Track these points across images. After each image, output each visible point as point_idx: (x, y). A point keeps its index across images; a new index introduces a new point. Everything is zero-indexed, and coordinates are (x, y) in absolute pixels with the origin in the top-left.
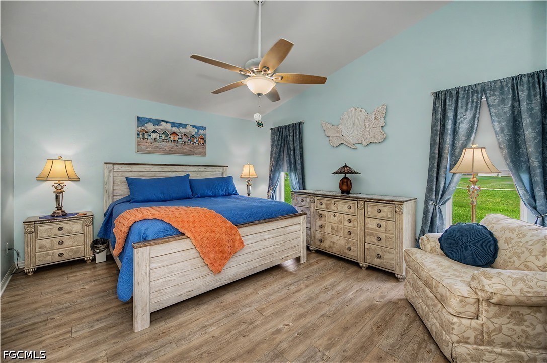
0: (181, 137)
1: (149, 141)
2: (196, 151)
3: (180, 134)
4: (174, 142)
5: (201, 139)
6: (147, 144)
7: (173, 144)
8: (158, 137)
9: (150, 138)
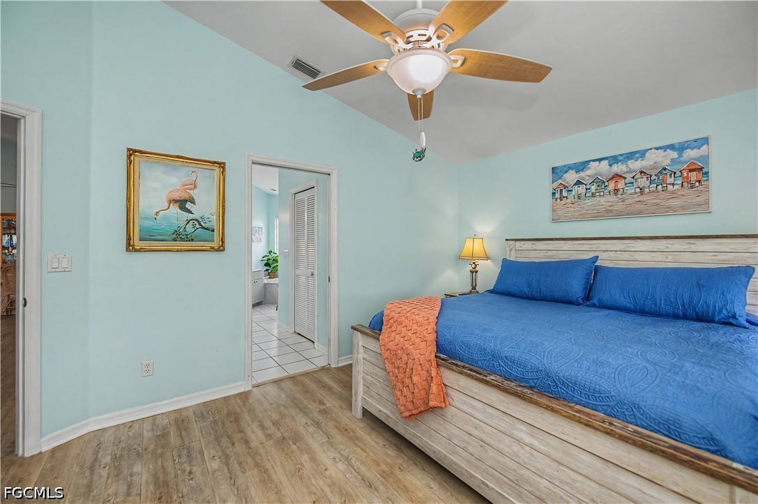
0: (632, 180)
1: (569, 201)
2: (673, 202)
3: (629, 176)
4: (616, 194)
5: (691, 170)
6: (566, 206)
7: (613, 198)
8: (584, 191)
9: (571, 197)
